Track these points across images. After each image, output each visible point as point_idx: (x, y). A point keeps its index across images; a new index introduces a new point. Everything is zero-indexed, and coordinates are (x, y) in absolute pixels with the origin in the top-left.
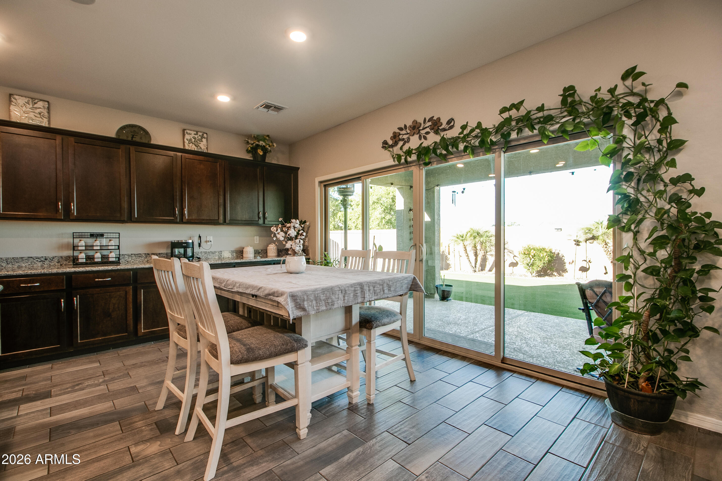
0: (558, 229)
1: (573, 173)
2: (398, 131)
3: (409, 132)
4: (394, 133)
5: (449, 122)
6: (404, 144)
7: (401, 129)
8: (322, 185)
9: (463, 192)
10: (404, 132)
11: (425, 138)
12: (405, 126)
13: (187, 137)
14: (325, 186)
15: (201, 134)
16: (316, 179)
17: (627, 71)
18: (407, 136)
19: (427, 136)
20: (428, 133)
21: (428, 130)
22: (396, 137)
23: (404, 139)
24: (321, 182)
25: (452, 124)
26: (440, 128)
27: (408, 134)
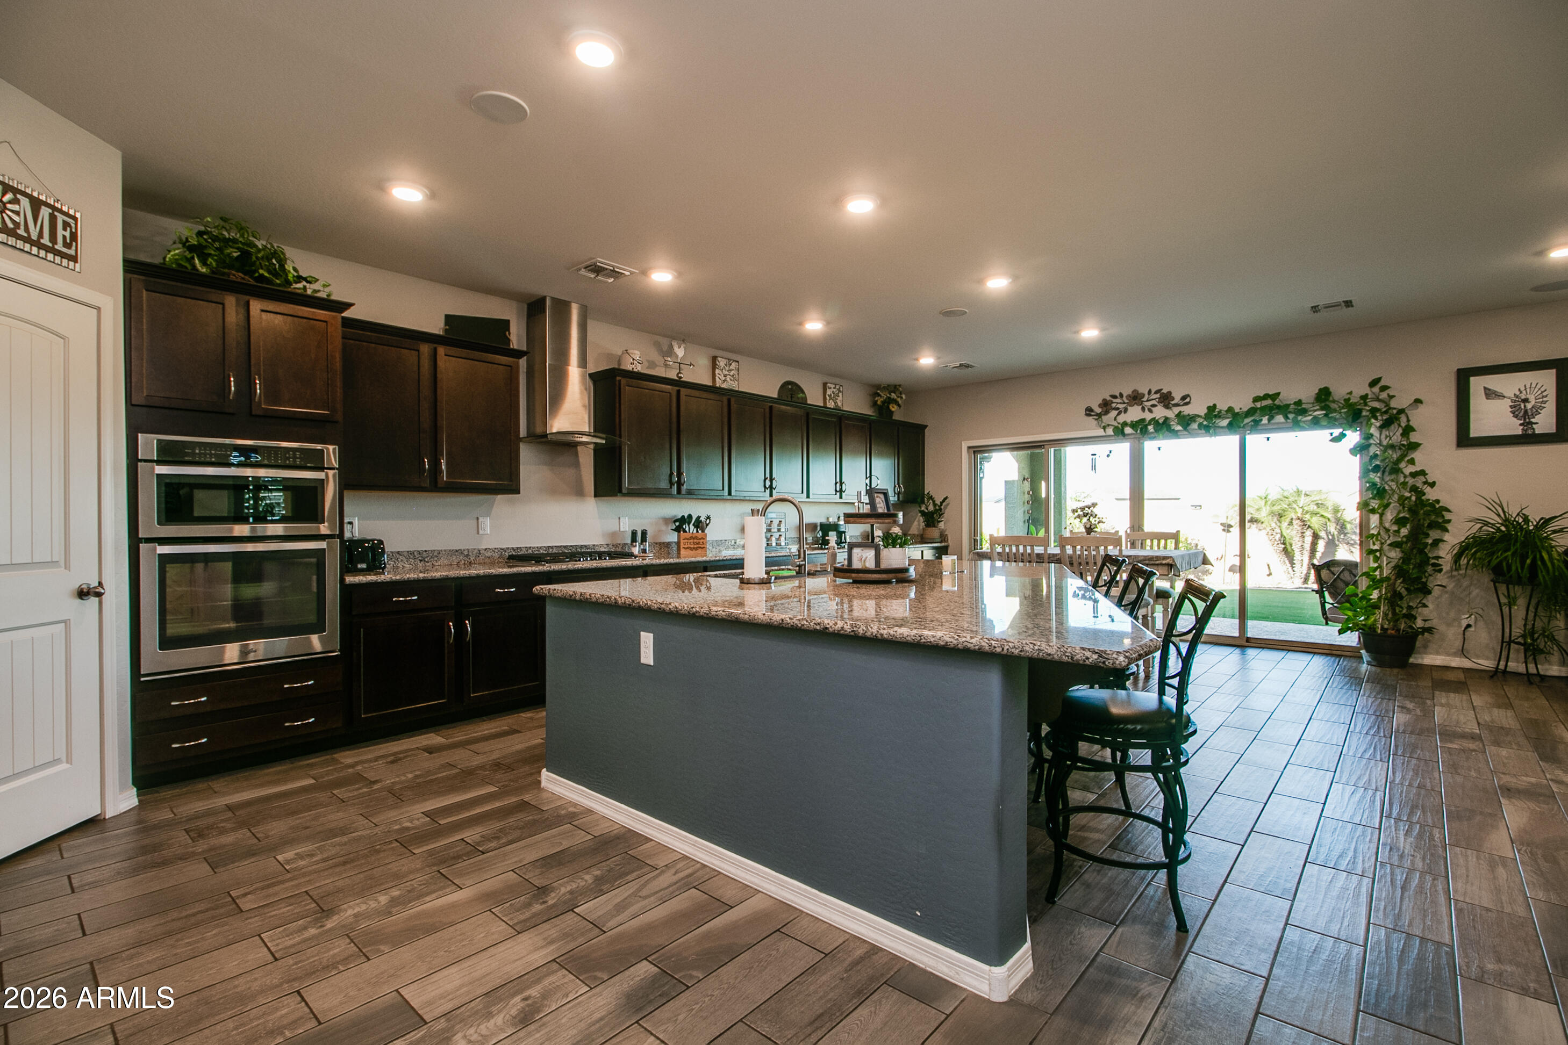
0: (1196, 506)
1: (1268, 439)
2: (1109, 398)
3: (1126, 401)
4: (1104, 400)
5: (1184, 398)
6: (1118, 414)
7: (1115, 397)
8: (972, 451)
9: (1108, 456)
10: (1119, 400)
11: (1150, 411)
12: (1121, 395)
13: (829, 392)
14: (974, 452)
15: (837, 387)
16: (963, 444)
17: (1374, 380)
18: (1125, 405)
19: (1153, 409)
20: (1154, 406)
21: (1154, 402)
22: (1106, 406)
23: (1118, 409)
24: (969, 448)
25: (1188, 400)
26: (1173, 402)
27: (1124, 403)
